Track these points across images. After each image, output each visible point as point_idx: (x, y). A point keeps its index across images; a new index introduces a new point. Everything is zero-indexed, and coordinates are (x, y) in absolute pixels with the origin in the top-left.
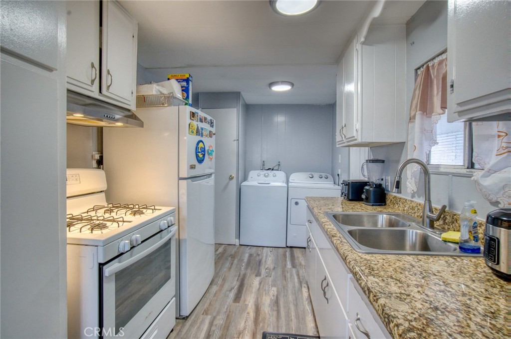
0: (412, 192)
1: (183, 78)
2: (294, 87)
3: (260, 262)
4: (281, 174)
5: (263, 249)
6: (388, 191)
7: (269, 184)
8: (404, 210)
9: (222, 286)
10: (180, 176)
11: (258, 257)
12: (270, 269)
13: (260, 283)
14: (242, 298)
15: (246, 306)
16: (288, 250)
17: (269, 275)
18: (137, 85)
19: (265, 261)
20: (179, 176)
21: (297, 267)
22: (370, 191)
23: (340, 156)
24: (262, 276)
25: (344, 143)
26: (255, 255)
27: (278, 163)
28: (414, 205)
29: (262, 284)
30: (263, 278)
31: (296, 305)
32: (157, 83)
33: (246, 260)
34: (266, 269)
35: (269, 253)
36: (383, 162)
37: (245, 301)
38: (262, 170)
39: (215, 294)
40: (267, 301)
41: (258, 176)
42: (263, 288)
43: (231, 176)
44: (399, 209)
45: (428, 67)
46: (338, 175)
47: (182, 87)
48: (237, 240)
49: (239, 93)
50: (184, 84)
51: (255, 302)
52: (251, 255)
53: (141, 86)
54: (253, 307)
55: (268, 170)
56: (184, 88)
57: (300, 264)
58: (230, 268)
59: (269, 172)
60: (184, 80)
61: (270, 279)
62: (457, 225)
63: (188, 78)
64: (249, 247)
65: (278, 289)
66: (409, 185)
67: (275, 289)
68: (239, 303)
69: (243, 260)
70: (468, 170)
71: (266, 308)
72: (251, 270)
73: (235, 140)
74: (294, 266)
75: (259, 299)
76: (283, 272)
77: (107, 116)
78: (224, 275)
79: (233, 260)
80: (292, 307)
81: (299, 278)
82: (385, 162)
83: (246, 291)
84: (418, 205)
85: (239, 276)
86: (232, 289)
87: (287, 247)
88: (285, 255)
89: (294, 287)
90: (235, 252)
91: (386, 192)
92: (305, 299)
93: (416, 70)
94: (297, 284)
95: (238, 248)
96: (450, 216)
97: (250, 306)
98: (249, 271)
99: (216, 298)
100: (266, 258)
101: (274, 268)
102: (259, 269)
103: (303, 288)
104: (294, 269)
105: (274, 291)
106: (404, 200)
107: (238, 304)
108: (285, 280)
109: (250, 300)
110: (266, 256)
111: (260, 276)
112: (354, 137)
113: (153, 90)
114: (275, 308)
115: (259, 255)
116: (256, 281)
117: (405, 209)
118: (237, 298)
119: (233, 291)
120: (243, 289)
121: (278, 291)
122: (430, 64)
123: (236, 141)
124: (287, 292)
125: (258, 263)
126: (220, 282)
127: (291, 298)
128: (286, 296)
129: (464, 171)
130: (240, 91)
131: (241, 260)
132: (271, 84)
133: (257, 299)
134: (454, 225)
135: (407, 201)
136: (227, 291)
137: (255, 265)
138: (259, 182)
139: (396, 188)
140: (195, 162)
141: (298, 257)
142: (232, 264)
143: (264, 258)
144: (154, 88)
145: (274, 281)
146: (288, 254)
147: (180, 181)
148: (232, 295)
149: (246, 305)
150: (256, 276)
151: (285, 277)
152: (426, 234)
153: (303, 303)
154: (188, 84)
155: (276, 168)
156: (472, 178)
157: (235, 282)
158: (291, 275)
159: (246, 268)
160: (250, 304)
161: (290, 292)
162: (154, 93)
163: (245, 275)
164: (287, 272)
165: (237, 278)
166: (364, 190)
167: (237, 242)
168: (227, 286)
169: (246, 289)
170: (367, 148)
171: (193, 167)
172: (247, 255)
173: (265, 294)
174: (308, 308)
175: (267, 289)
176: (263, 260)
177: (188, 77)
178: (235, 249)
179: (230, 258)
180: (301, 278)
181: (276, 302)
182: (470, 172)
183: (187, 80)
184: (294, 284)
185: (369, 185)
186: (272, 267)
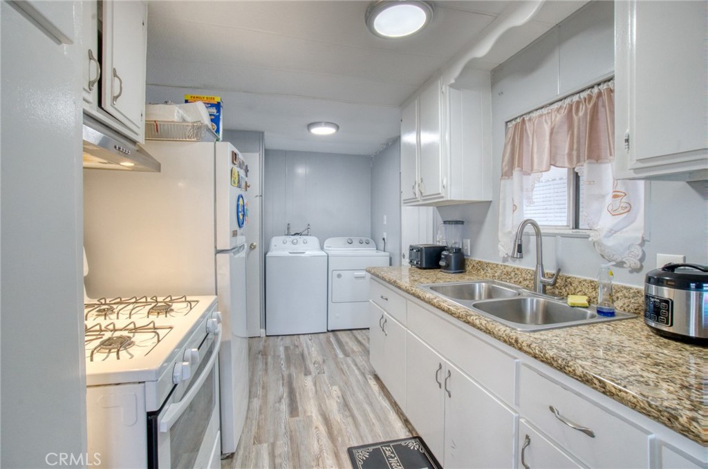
0: (506, 256)
1: (211, 102)
2: (340, 130)
3: (302, 355)
4: (313, 241)
5: (299, 338)
6: (467, 256)
7: (304, 253)
8: (494, 276)
9: (265, 397)
10: (218, 249)
11: (297, 350)
12: (319, 364)
13: (315, 384)
14: (300, 408)
15: (310, 418)
16: (331, 334)
17: (321, 372)
18: (146, 103)
19: (309, 353)
20: (216, 247)
21: (351, 355)
22: (450, 256)
23: (385, 217)
24: (314, 374)
25: (418, 201)
26: (292, 347)
27: (307, 227)
28: (510, 270)
29: (317, 384)
30: (315, 377)
31: (371, 404)
32: (178, 103)
33: (283, 355)
34: (314, 364)
35: (309, 342)
36: (462, 223)
37: (305, 412)
38: (287, 235)
39: (260, 410)
40: (333, 406)
41: (284, 243)
42: (321, 390)
43: (252, 244)
44: (486, 276)
45: (523, 120)
46: (384, 239)
47: (210, 115)
48: (263, 330)
49: (263, 133)
50: (214, 110)
51: (319, 410)
52: (287, 348)
53: (152, 106)
54: (320, 417)
55: (295, 234)
56: (213, 117)
57: (353, 352)
58: (266, 370)
59: (297, 237)
60: (212, 105)
61: (325, 377)
62: (572, 288)
63: (219, 103)
64: (280, 337)
65: (339, 387)
66: (502, 248)
67: (335, 388)
68: (298, 416)
69: (279, 356)
70: (574, 231)
71: (337, 416)
72: (296, 368)
73: (257, 196)
74: (346, 354)
75: (322, 405)
76: (337, 364)
77: (119, 148)
78: (261, 382)
79: (266, 359)
80: (368, 409)
81: (359, 369)
82: (465, 223)
83: (301, 398)
84: (516, 270)
85: (283, 380)
86: (281, 399)
87: (328, 331)
88: (329, 342)
89: (358, 381)
90: (264, 347)
91: (465, 257)
92: (377, 394)
93: (507, 123)
94: (360, 377)
95: (265, 341)
96: (562, 280)
97: (314, 417)
98: (293, 371)
99: (263, 416)
100: (308, 349)
101: (324, 361)
102: (305, 365)
103: (369, 381)
104: (348, 358)
105: (335, 391)
106: (494, 266)
107: (297, 418)
108: (344, 374)
109: (310, 408)
110: (307, 347)
111: (310, 374)
112: (439, 194)
113: (173, 113)
114: (347, 413)
115: (297, 346)
116: (308, 382)
117: (496, 274)
118: (294, 410)
119: (283, 401)
120: (295, 396)
121: (341, 390)
122: (527, 118)
123: (258, 198)
124: (353, 389)
125: (300, 358)
126: (260, 392)
127: (360, 396)
128: (354, 395)
129: (570, 232)
130: (263, 130)
131: (276, 357)
132: (310, 125)
133: (320, 406)
134: (567, 289)
135: (499, 266)
136: (276, 403)
137: (297, 359)
138: (291, 251)
139: (518, 252)
140: (236, 227)
141: (347, 343)
142: (266, 364)
143: (306, 349)
144: (176, 111)
145: (331, 377)
146: (332, 339)
147: (218, 255)
148: (284, 407)
149: (309, 416)
150: (306, 375)
151: (342, 370)
152: (548, 302)
153: (377, 399)
154: (219, 111)
155: (306, 232)
156: (590, 239)
157: (281, 389)
158: (349, 367)
159: (288, 367)
160: (313, 415)
161: (356, 389)
162: (176, 118)
163: (290, 376)
164: (342, 364)
165: (281, 382)
166: (443, 256)
167: (262, 333)
168: (272, 397)
169: (300, 394)
170: (432, 207)
171: (235, 234)
172: (282, 349)
173: (327, 397)
174: (386, 404)
175: (326, 389)
176: (306, 352)
177: (219, 101)
178: (262, 343)
179: (260, 356)
180: (362, 368)
181: (346, 405)
182: (576, 232)
183: (218, 106)
184: (356, 376)
185: (448, 250)
186: (320, 359)
